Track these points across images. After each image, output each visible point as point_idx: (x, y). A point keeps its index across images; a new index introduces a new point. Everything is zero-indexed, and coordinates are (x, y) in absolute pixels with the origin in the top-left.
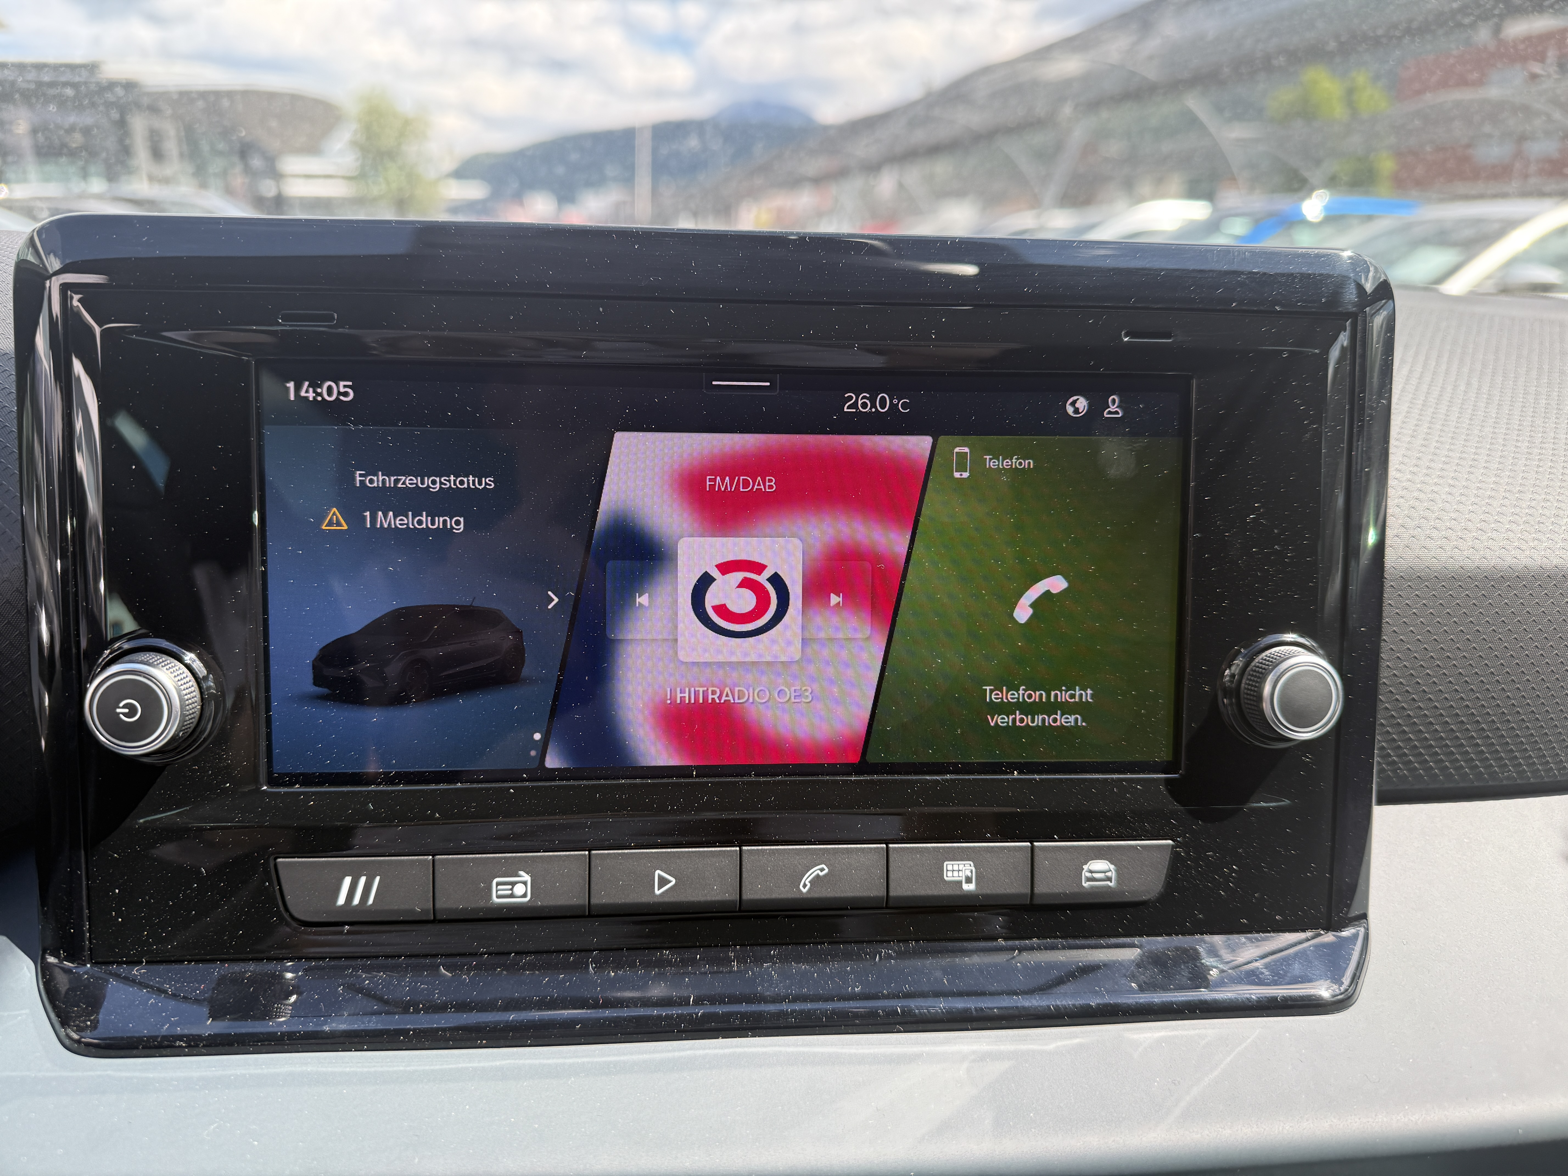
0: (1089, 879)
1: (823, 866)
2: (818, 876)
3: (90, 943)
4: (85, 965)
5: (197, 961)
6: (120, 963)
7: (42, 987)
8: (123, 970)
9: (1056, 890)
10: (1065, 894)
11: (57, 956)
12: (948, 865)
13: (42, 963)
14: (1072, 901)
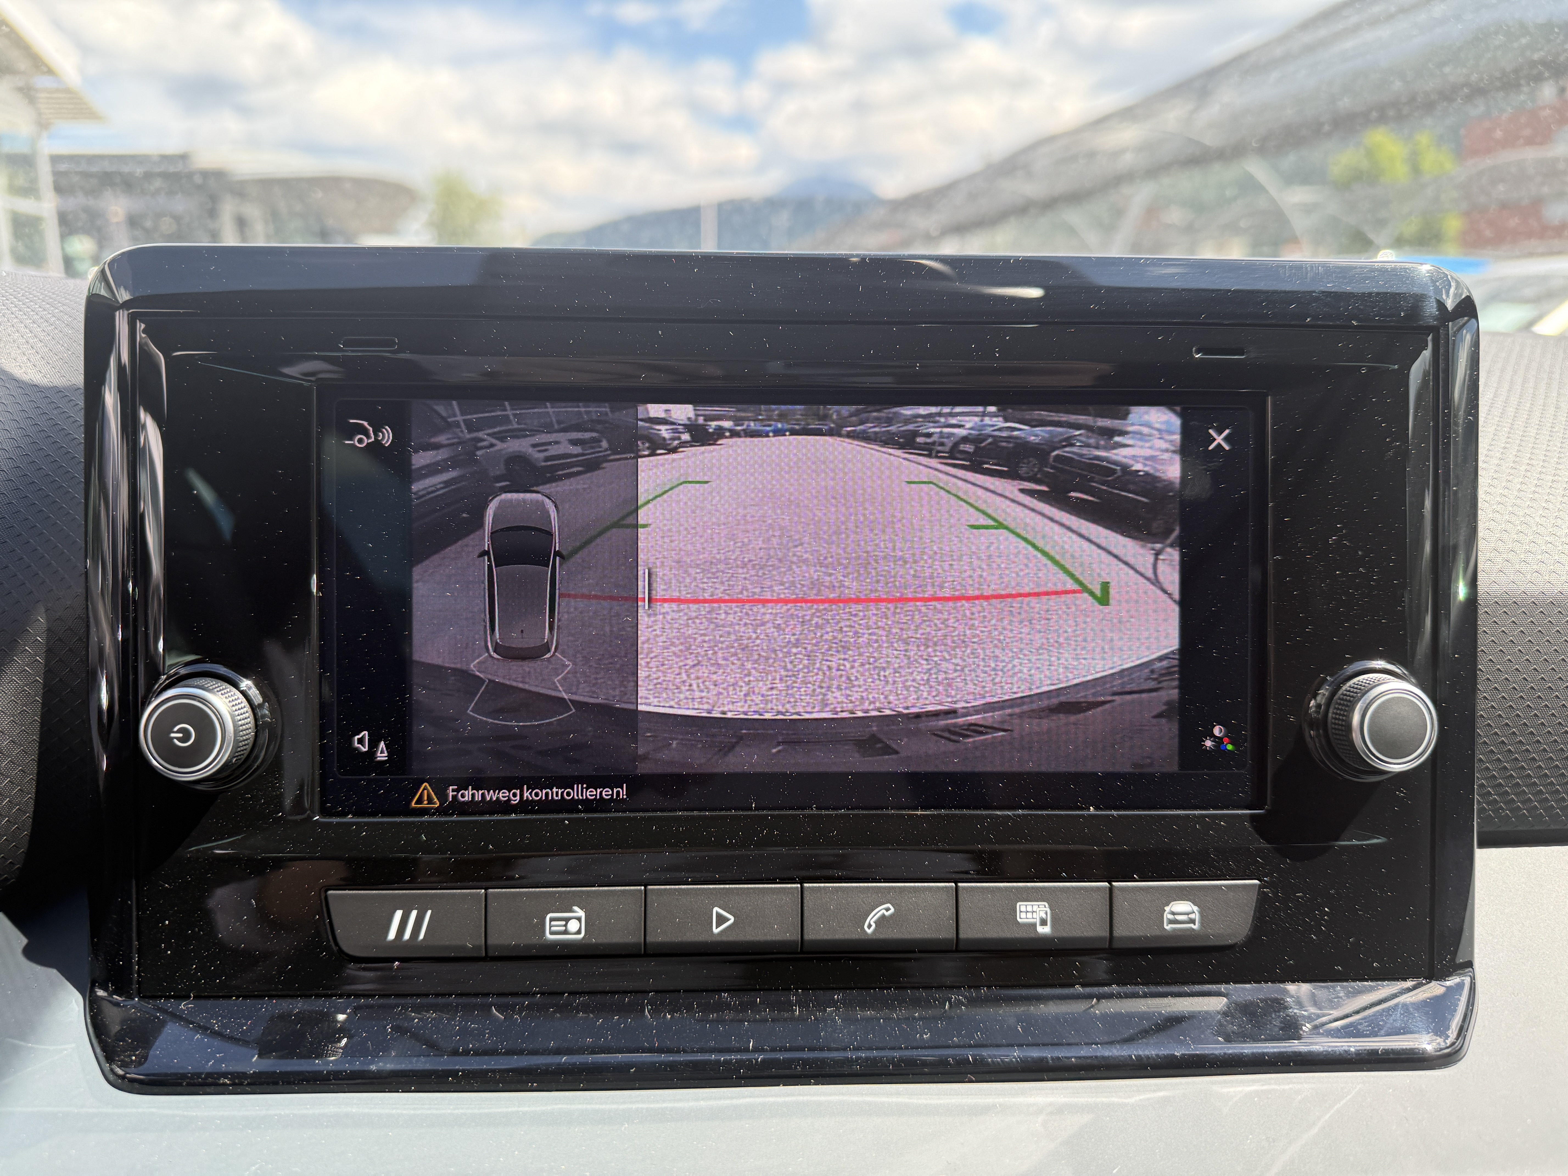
0: (1171, 922)
1: (889, 905)
2: (884, 915)
3: (139, 976)
4: (133, 999)
5: (245, 997)
6: (168, 998)
7: (89, 1020)
8: (170, 1004)
9: (1136, 933)
10: (1146, 938)
11: (106, 989)
12: (1022, 906)
13: (90, 996)
14: (1153, 945)
